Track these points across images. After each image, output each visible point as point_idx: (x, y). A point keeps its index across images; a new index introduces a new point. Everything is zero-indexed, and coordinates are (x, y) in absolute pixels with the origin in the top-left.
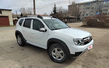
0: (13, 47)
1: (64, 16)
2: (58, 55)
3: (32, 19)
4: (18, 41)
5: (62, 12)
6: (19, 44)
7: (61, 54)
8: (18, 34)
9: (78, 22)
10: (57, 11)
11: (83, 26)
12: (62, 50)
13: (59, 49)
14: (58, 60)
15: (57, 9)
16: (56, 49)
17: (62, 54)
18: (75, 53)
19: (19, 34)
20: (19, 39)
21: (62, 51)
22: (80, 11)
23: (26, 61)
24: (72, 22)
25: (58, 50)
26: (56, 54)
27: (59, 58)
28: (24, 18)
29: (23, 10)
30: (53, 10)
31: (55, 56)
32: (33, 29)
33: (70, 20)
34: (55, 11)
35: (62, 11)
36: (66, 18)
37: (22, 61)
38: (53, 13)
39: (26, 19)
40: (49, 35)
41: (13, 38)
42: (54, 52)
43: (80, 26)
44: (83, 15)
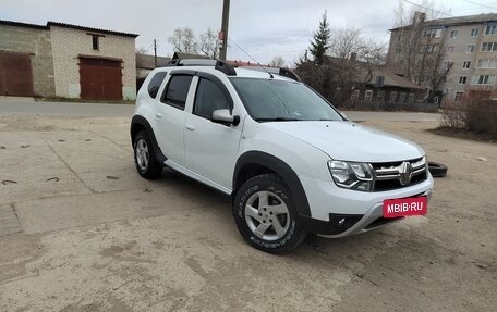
0: (116, 178)
1: (362, 77)
2: (268, 221)
3: (196, 73)
4: (136, 158)
5: (354, 55)
6: (138, 167)
7: (279, 216)
8: (140, 129)
9: (429, 111)
10: (328, 53)
11: (442, 131)
12: (283, 203)
13: (277, 200)
14: (266, 238)
15: (329, 43)
16: (263, 196)
17: (282, 218)
18: (331, 215)
19: (144, 129)
20: (143, 150)
21: (283, 208)
22: (450, 57)
23: (150, 228)
24: (399, 110)
25: (271, 201)
26: (261, 214)
27: (270, 231)
28: (169, 70)
29: (184, 38)
30: (312, 47)
31: (257, 223)
32: (193, 113)
33: (387, 98)
34: (319, 50)
35: (353, 50)
36: (369, 86)
37: (135, 224)
38: (311, 57)
39: (174, 75)
40: (244, 138)
41: (122, 146)
42: (256, 205)
43: (430, 131)
44: (464, 80)
